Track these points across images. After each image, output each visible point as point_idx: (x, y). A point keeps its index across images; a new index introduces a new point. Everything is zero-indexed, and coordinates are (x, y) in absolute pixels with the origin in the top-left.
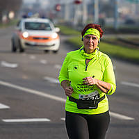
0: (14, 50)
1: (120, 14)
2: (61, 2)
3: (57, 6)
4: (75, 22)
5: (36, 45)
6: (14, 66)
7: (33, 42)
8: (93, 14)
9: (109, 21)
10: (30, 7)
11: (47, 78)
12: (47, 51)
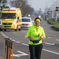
3: (48, 12)
10: (37, 12)
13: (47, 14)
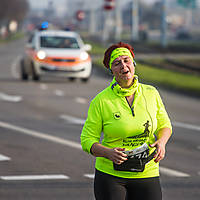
0: (25, 77)
1: (169, 24)
2: (85, 8)
3: (78, 13)
4: (105, 36)
5: (56, 71)
6: (17, 99)
7: (52, 66)
8: (131, 24)
9: (154, 35)
11: (64, 117)
12: (72, 79)
13: (74, 21)
